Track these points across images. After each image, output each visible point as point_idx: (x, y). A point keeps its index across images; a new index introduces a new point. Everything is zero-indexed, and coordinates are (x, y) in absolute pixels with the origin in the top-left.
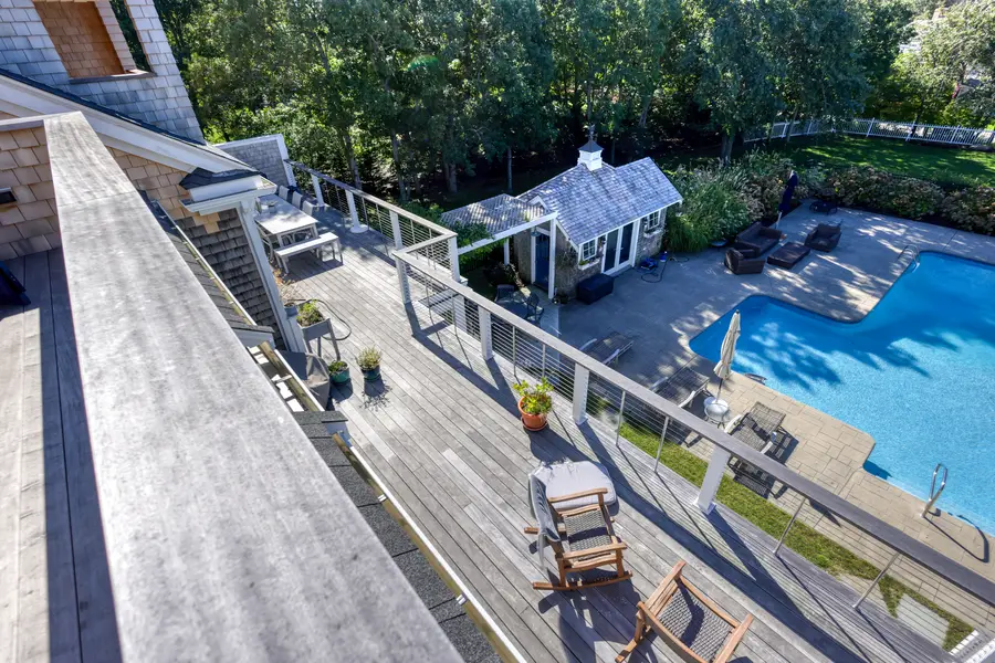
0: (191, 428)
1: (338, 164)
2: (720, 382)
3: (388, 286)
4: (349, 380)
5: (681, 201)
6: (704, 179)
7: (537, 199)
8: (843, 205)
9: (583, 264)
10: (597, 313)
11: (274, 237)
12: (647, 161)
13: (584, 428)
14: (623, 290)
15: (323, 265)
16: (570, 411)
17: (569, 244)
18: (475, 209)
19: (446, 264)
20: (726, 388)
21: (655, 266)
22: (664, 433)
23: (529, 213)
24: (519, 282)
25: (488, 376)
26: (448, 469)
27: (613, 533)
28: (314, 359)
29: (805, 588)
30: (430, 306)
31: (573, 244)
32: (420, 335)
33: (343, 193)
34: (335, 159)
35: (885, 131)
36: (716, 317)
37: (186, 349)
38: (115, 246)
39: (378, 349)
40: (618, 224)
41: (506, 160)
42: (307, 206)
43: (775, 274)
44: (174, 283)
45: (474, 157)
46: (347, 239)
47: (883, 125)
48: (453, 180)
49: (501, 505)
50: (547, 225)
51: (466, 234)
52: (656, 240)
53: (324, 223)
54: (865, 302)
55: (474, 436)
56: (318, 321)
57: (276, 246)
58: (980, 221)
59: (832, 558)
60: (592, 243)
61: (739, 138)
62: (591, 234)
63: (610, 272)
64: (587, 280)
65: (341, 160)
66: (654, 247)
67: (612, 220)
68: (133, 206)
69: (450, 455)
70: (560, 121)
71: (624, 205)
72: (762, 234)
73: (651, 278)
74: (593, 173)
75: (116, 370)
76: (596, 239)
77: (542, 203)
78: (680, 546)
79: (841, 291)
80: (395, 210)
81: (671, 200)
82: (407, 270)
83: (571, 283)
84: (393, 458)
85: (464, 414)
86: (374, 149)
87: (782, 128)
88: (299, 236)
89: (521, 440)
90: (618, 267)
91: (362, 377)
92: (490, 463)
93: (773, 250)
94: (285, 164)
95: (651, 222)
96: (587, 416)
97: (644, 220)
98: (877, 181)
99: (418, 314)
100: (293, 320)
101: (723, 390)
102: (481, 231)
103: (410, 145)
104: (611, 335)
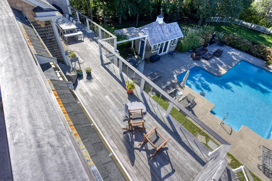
1: (86, 9)
2: (182, 87)
3: (96, 50)
4: (82, 75)
5: (183, 37)
6: (191, 31)
7: (143, 30)
8: (226, 45)
9: (153, 51)
10: (154, 65)
11: (63, 30)
12: (176, 23)
13: (142, 94)
14: (162, 60)
15: (78, 41)
17: (150, 44)
18: (125, 30)
19: (113, 46)
21: (173, 55)
23: (140, 34)
24: (135, 54)
25: (120, 78)
26: (106, 100)
28: (73, 68)
30: (107, 57)
32: (103, 65)
33: (85, 19)
34: (85, 7)
35: (244, 24)
36: (185, 71)
39: (91, 67)
40: (164, 41)
41: (137, 16)
42: (74, 23)
43: (203, 61)
45: (127, 15)
46: (86, 34)
47: (244, 23)
48: (120, 20)
50: (144, 38)
52: (174, 47)
53: (79, 28)
54: (223, 72)
55: (114, 93)
56: (75, 57)
57: (64, 33)
58: (258, 54)
60: (156, 45)
61: (204, 20)
62: (156, 43)
63: (160, 54)
64: (153, 56)
65: (87, 8)
66: (173, 49)
67: (163, 39)
69: (107, 97)
70: (154, 6)
71: (167, 36)
72: (203, 50)
73: (170, 58)
74: (160, 24)
76: (157, 44)
77: (144, 32)
79: (218, 68)
80: (100, 27)
81: (180, 36)
82: (102, 46)
83: (149, 56)
84: (92, 96)
85: (112, 87)
86: (97, 6)
87: (217, 19)
88: (71, 31)
89: (126, 95)
90: (163, 53)
91: (86, 74)
92: (117, 100)
93: (205, 54)
94: (68, 7)
95: (174, 42)
96: (144, 91)
97: (172, 41)
98: (237, 39)
99: (104, 59)
100: (67, 56)
102: (125, 37)
103: (109, 7)
104: (157, 72)
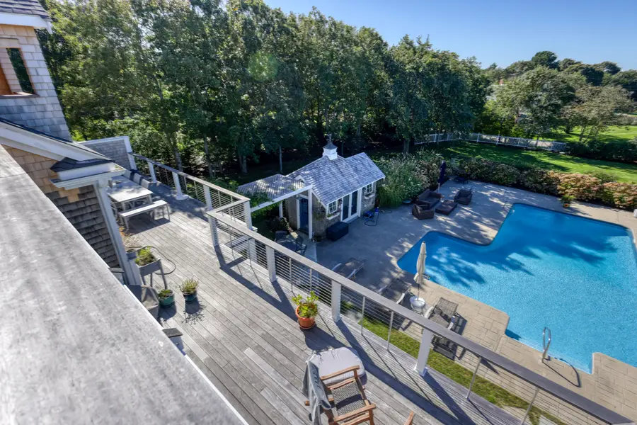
0: (84, 358)
1: (167, 155)
2: (418, 286)
3: (203, 235)
4: (173, 303)
5: (384, 177)
6: (395, 165)
7: (300, 177)
8: (471, 179)
9: (329, 216)
10: (340, 246)
11: (119, 204)
12: (363, 155)
13: (340, 324)
14: (354, 231)
15: (155, 223)
16: (330, 313)
17: (320, 204)
18: (261, 183)
19: (242, 219)
20: (423, 289)
21: (372, 216)
22: (391, 323)
23: (296, 185)
24: (290, 229)
25: (274, 293)
26: (248, 363)
27: (365, 398)
28: (148, 289)
29: (488, 420)
30: (232, 247)
31: (323, 204)
32: (226, 267)
33: (170, 174)
34: (164, 152)
35: (485, 139)
36: (411, 246)
37: (74, 291)
38: (8, 214)
39: (196, 279)
40: (349, 191)
41: (279, 154)
42: (145, 183)
43: (441, 218)
44: (61, 240)
45: (258, 151)
46: (176, 205)
47: (484, 137)
48: (244, 166)
49: (288, 387)
50: (306, 193)
51: (255, 198)
52: (372, 200)
53: (157, 194)
54: (491, 233)
55: (266, 337)
56: (150, 261)
57: (121, 210)
58: (539, 187)
59: (497, 396)
60: (334, 203)
61: (412, 143)
62: (334, 198)
63: (346, 221)
64: (332, 226)
65: (168, 153)
66: (370, 205)
67: (345, 188)
68: (24, 184)
69: (249, 352)
70: (311, 131)
71: (352, 180)
72: (431, 196)
73: (370, 223)
74: (332, 161)
75: (12, 313)
76: (337, 200)
77: (303, 180)
78: (408, 401)
79: (477, 228)
80: (207, 185)
81: (379, 177)
82: (216, 224)
83: (323, 229)
84: (207, 359)
85: (259, 321)
86: (192, 146)
87: (434, 138)
88: (138, 203)
89: (298, 336)
90: (351, 217)
91: (184, 300)
92: (278, 355)
93: (438, 205)
94: (129, 155)
95: (368, 190)
96: (341, 315)
97: (364, 189)
98: (486, 166)
99: (224, 253)
100: (132, 262)
101: (421, 292)
102: (265, 197)
103: (216, 144)
104: (351, 260)
